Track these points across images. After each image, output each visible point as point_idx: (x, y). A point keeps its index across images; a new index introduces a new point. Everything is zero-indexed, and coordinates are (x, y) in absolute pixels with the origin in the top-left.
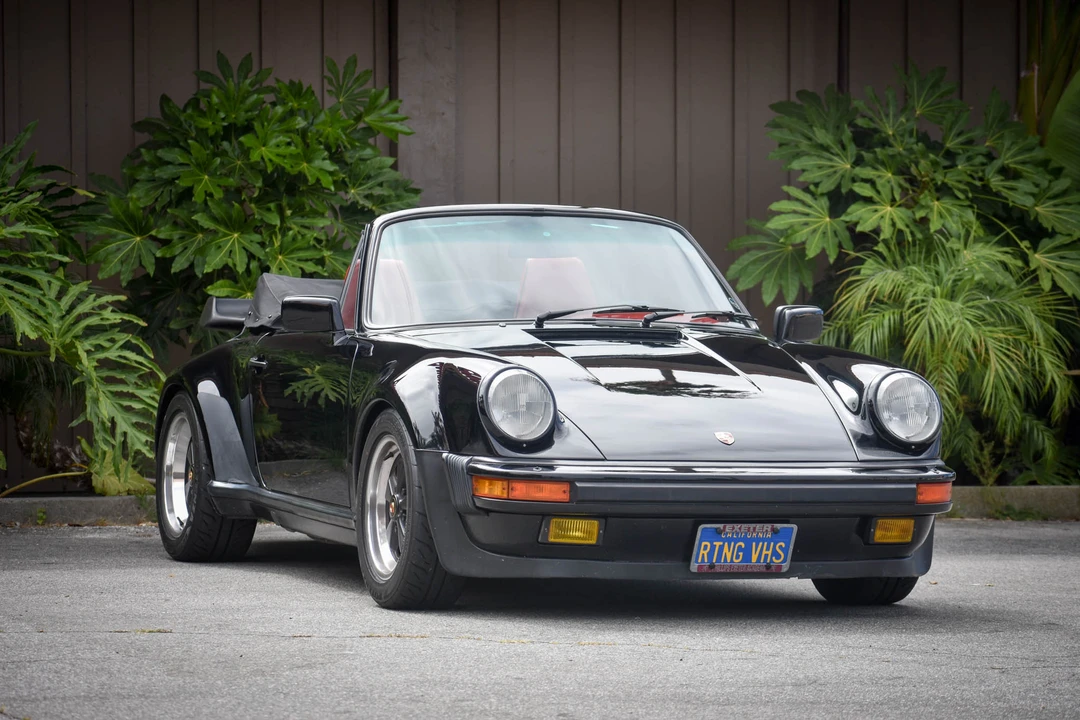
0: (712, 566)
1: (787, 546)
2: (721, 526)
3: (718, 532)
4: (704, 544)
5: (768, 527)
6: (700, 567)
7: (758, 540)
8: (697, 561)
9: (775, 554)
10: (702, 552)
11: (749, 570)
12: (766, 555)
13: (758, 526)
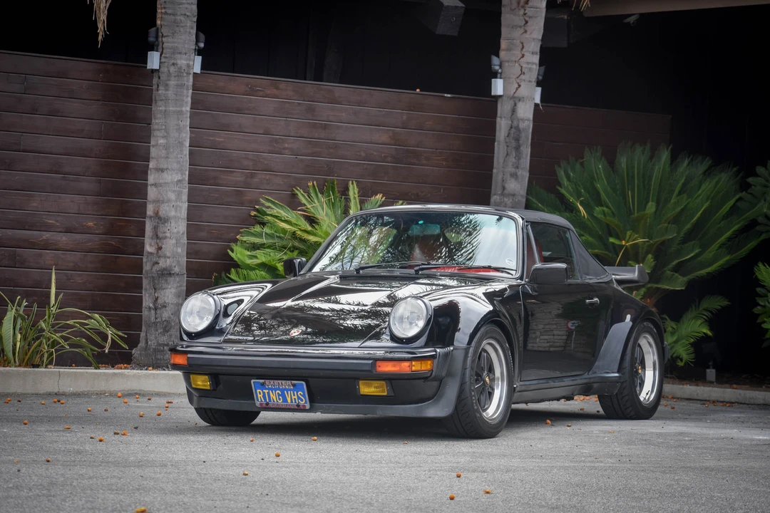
0: (267, 404)
1: (304, 392)
2: (262, 381)
3: (263, 384)
4: (258, 391)
5: (289, 382)
6: (261, 404)
7: (287, 390)
8: (258, 400)
9: (299, 398)
10: (259, 396)
11: (288, 407)
12: (295, 399)
13: (283, 382)
